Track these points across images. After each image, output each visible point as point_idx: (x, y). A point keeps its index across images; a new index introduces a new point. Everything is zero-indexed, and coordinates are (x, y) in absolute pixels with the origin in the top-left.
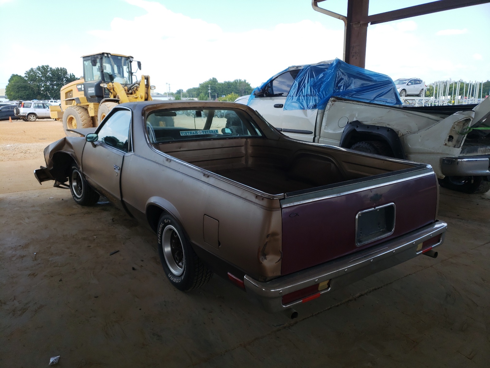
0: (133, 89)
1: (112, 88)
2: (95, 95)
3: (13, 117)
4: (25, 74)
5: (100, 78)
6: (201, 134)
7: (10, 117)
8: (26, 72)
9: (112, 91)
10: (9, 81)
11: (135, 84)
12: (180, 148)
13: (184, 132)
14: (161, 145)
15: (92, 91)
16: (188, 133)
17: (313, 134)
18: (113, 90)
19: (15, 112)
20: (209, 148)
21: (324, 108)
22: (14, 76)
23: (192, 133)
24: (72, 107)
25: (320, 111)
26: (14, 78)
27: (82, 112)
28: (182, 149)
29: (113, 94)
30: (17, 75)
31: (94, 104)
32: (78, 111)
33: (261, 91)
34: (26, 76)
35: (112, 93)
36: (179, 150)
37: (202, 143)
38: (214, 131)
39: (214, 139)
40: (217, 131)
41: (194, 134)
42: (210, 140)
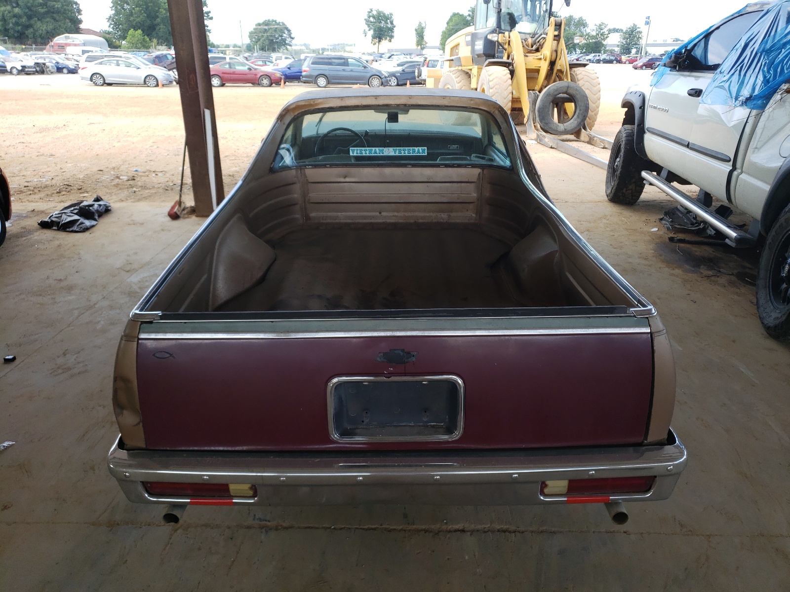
0: (538, 42)
1: (508, 41)
2: (482, 52)
3: (413, 81)
4: (469, 11)
5: (495, 25)
6: (389, 155)
7: (408, 81)
8: (470, 9)
9: (506, 46)
10: (448, 23)
11: (541, 35)
12: (345, 177)
13: (358, 148)
14: (308, 170)
15: (480, 46)
16: (364, 152)
17: (731, 163)
18: (509, 44)
19: (416, 74)
20: (401, 180)
21: (763, 107)
22: (455, 15)
23: (373, 152)
24: (451, 72)
25: (754, 112)
26: (454, 19)
27: (463, 81)
28: (347, 180)
29: (507, 52)
30: (458, 14)
31: (478, 68)
32: (457, 79)
33: (673, 58)
34: (469, 15)
35: (506, 50)
36: (342, 180)
37: (388, 171)
38: (419, 150)
39: (414, 166)
40: (423, 151)
41: (376, 153)
42: (405, 166)
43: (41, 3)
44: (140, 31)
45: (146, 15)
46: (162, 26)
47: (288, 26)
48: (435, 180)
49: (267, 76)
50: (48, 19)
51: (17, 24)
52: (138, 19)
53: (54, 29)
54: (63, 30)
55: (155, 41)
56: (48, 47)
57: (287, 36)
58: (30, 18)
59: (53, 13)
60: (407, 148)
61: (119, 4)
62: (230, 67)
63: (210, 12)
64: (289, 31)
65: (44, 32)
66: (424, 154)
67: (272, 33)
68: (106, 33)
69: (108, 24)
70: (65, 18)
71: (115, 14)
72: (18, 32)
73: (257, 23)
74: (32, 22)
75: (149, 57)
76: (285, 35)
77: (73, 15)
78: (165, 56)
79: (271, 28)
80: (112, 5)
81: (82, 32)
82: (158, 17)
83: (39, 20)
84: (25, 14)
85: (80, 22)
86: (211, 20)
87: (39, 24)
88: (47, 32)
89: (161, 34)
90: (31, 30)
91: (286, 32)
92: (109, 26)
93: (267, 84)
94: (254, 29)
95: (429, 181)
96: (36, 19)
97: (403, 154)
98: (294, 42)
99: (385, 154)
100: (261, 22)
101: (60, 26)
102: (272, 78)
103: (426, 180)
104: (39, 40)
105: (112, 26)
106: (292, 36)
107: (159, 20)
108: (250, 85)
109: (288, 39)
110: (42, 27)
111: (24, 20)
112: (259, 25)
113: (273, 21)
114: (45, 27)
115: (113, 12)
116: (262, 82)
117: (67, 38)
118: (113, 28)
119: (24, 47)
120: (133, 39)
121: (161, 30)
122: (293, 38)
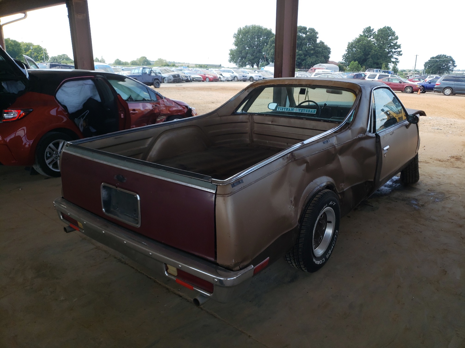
6: (296, 112)
12: (272, 122)
14: (255, 116)
16: (284, 109)
20: (299, 127)
36: (270, 123)
37: (292, 120)
38: (312, 111)
39: (307, 119)
40: (314, 111)
41: (289, 110)
42: (302, 118)
43: (312, 48)
44: (357, 62)
45: (363, 53)
46: (370, 59)
47: (453, 59)
48: (316, 129)
49: (411, 87)
50: (314, 56)
51: (299, 59)
52: (359, 56)
53: (315, 61)
54: (319, 62)
55: (364, 67)
56: (310, 69)
57: (451, 65)
58: (305, 55)
59: (317, 53)
60: (306, 109)
61: (350, 48)
62: (389, 81)
63: (401, 51)
64: (453, 62)
65: (310, 62)
66: (314, 113)
67: (440, 63)
68: (341, 63)
69: (342, 58)
70: (322, 56)
71: (347, 53)
72: (298, 62)
73: (432, 57)
74: (306, 57)
75: (352, 75)
76: (450, 64)
77: (326, 54)
78: (361, 74)
79: (440, 60)
80: (347, 49)
81: (328, 63)
82: (369, 54)
83: (309, 57)
84: (304, 54)
85: (329, 57)
86: (400, 56)
87: (309, 58)
88: (312, 63)
89: (368, 63)
90: (305, 61)
91: (451, 62)
92: (343, 60)
93: (409, 91)
94: (429, 61)
95: (314, 128)
96: (308, 56)
97: (303, 112)
98: (455, 69)
99: (294, 111)
100: (435, 56)
101: (318, 60)
102: (413, 88)
103: (312, 128)
104: (307, 66)
105: (344, 59)
106: (455, 65)
107: (369, 56)
108: (400, 92)
109: (451, 67)
110: (310, 60)
111: (302, 57)
112: (433, 58)
113: (443, 55)
114: (311, 60)
115: (347, 52)
116: (407, 90)
117: (320, 65)
118: (345, 61)
119: (299, 69)
120: (352, 66)
121: (369, 61)
122: (455, 66)
